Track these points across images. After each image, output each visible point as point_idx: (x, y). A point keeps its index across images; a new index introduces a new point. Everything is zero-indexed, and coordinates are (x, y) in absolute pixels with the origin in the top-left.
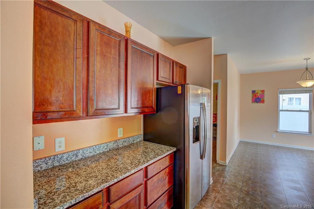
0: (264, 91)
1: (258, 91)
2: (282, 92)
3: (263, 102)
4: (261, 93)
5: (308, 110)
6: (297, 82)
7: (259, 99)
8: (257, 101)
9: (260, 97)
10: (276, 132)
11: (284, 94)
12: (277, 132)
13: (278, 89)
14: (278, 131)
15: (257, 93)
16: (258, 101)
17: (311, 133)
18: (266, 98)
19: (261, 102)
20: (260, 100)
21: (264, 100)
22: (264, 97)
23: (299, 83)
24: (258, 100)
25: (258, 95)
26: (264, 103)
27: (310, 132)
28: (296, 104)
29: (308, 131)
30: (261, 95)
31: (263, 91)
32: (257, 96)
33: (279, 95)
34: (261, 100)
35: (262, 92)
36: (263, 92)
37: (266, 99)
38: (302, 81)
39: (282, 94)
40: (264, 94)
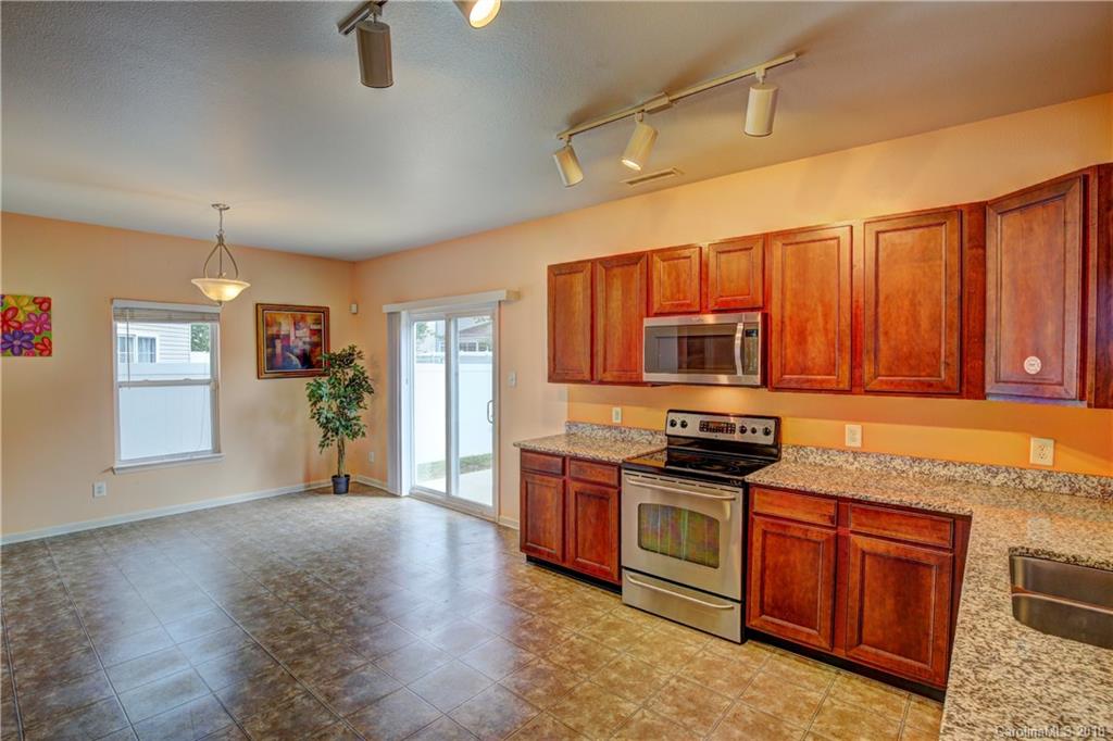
0: (47, 300)
1: (16, 297)
2: (128, 312)
3: (46, 349)
4: (33, 308)
5: (208, 377)
6: (194, 281)
7: (27, 337)
8: (12, 347)
9: (28, 326)
10: (111, 473)
11: (133, 319)
12: (112, 469)
13: (112, 300)
14: (116, 467)
15: (15, 310)
16: (20, 346)
17: (219, 452)
18: (61, 332)
19: (38, 352)
20: (28, 341)
21: (50, 343)
22: (50, 330)
23: (199, 285)
24: (16, 343)
25: (21, 317)
26: (50, 354)
27: (217, 449)
28: (140, 360)
29: (210, 448)
30: (33, 318)
31: (44, 303)
32: (15, 325)
33: (114, 323)
34: (34, 341)
35: (41, 304)
36: (45, 306)
37: (57, 335)
38: (207, 279)
39: (125, 320)
40: (49, 317)
